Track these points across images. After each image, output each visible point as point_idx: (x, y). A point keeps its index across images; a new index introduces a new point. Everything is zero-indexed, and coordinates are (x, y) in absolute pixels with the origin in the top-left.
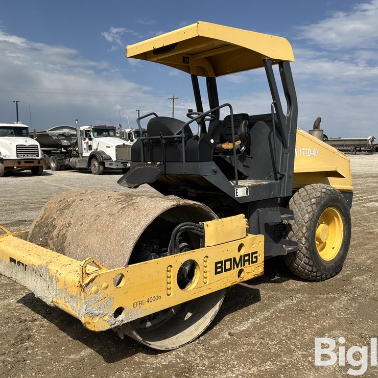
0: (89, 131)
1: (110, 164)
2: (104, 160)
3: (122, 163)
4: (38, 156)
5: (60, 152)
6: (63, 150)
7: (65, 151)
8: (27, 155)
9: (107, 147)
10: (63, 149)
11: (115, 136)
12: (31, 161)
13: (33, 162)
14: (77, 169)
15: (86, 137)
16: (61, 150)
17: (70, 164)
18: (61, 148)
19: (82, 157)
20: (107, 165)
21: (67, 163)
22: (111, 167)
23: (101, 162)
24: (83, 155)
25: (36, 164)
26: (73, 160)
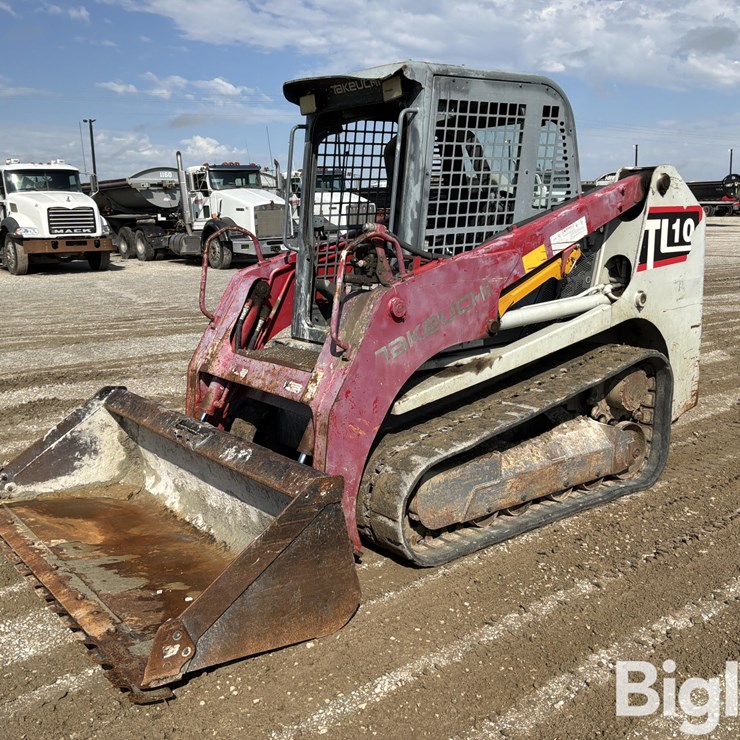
0: (201, 176)
1: (244, 247)
2: (232, 237)
3: (268, 243)
4: (94, 231)
5: (154, 221)
6: (161, 218)
7: (164, 219)
8: (72, 230)
9: (238, 210)
10: (159, 215)
11: (258, 185)
12: (82, 241)
13: (85, 243)
14: (182, 257)
15: (196, 188)
16: (156, 218)
17: (171, 247)
18: (156, 213)
19: (193, 231)
20: (238, 249)
21: (165, 244)
22: (245, 251)
23: (225, 242)
24: (195, 228)
25: (90, 248)
26: (176, 237)
